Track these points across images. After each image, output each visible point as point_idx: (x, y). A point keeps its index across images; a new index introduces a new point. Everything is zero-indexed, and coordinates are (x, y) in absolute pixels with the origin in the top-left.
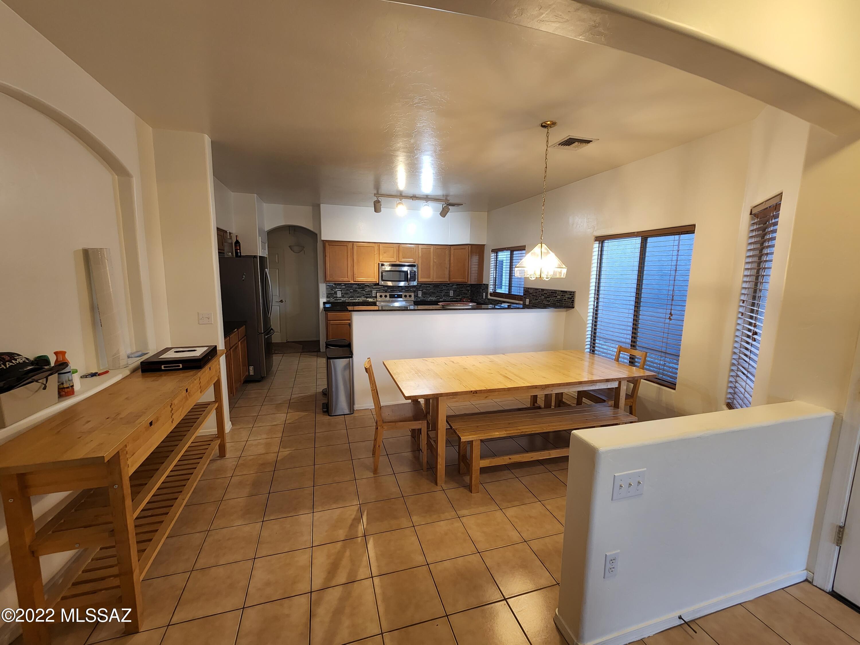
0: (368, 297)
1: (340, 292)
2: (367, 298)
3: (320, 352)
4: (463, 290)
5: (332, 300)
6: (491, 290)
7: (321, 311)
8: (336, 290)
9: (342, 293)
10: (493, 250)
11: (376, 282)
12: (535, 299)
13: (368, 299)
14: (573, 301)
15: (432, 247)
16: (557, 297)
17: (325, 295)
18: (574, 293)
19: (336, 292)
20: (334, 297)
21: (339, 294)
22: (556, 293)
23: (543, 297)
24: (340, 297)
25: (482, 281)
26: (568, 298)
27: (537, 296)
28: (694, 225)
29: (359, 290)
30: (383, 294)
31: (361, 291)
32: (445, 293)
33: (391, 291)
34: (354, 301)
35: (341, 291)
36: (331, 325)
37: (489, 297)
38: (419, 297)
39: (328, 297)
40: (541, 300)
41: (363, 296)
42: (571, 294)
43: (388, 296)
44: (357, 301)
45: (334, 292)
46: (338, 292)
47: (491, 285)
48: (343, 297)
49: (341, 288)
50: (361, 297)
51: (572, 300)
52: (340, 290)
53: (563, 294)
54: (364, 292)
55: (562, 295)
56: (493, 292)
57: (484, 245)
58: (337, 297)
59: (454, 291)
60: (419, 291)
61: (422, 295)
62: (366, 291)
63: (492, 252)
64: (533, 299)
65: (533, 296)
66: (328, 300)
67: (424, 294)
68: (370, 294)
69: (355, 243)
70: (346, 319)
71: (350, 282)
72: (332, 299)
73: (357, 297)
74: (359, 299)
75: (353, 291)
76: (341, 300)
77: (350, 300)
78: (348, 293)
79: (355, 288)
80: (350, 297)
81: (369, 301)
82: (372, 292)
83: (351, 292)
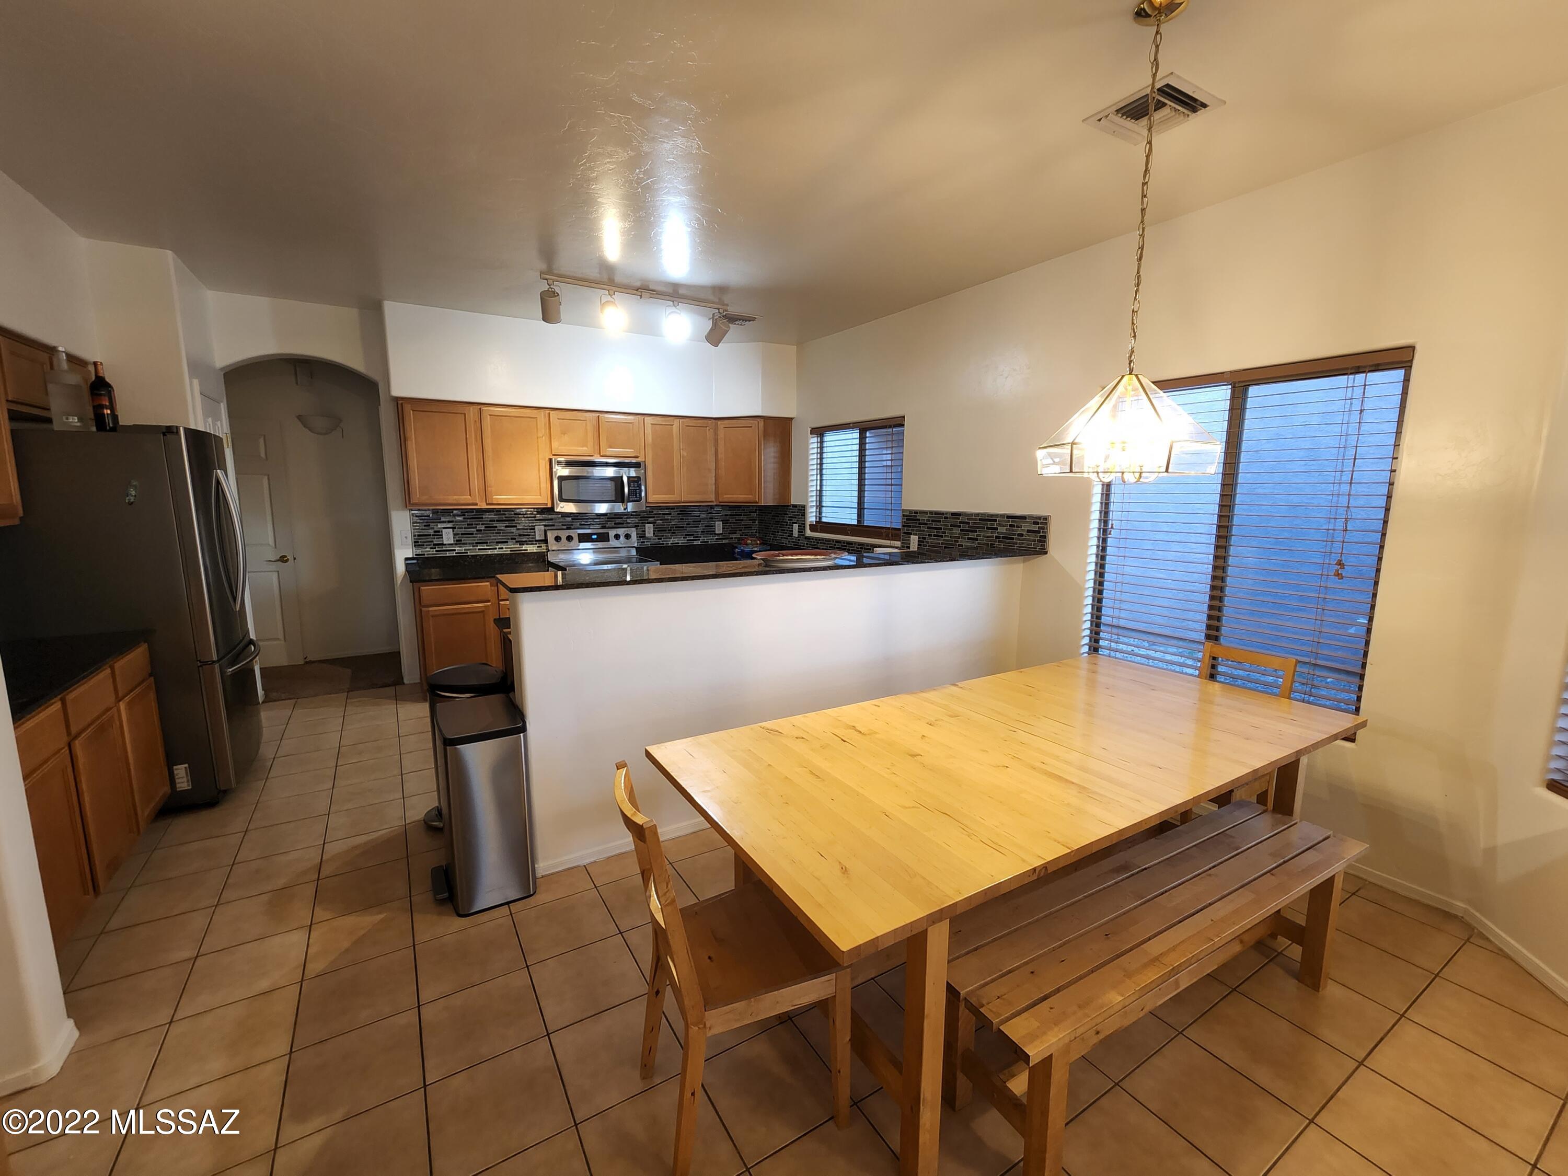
0: (526, 541)
1: (451, 530)
2: (522, 543)
3: (404, 684)
4: (742, 520)
5: (428, 551)
6: (811, 518)
7: (399, 582)
8: (440, 526)
9: (454, 535)
10: (813, 429)
11: (547, 504)
12: (934, 536)
13: (524, 547)
14: (1045, 537)
15: (676, 421)
16: (997, 529)
17: (410, 541)
18: (1046, 519)
19: (439, 532)
20: (434, 545)
21: (448, 537)
22: (995, 521)
23: (956, 531)
24: (452, 544)
25: (789, 500)
26: (1028, 531)
27: (941, 529)
28: (1412, 348)
29: (501, 526)
30: (564, 534)
31: (506, 527)
32: (705, 526)
33: (581, 524)
34: (489, 552)
35: (453, 528)
36: (433, 616)
37: (809, 533)
38: (649, 539)
39: (416, 544)
40: (951, 537)
41: (512, 539)
42: (1038, 523)
43: (576, 538)
44: (496, 552)
45: (435, 532)
46: (444, 530)
47: (812, 507)
48: (458, 542)
49: (452, 522)
50: (507, 542)
51: (1041, 537)
52: (450, 525)
53: (1012, 522)
54: (513, 530)
55: (1011, 526)
56: (816, 521)
57: (792, 419)
58: (443, 544)
59: (725, 522)
60: (648, 523)
61: (654, 534)
62: (519, 526)
63: (811, 434)
64: (929, 535)
65: (928, 528)
66: (419, 551)
67: (658, 530)
68: (529, 535)
69: (484, 408)
70: (472, 599)
71: (476, 504)
72: (427, 549)
73: (497, 542)
74: (502, 548)
75: (485, 527)
76: (455, 550)
77: (479, 549)
78: (472, 534)
79: (490, 521)
80: (476, 543)
81: (528, 551)
82: (534, 529)
83: (481, 530)
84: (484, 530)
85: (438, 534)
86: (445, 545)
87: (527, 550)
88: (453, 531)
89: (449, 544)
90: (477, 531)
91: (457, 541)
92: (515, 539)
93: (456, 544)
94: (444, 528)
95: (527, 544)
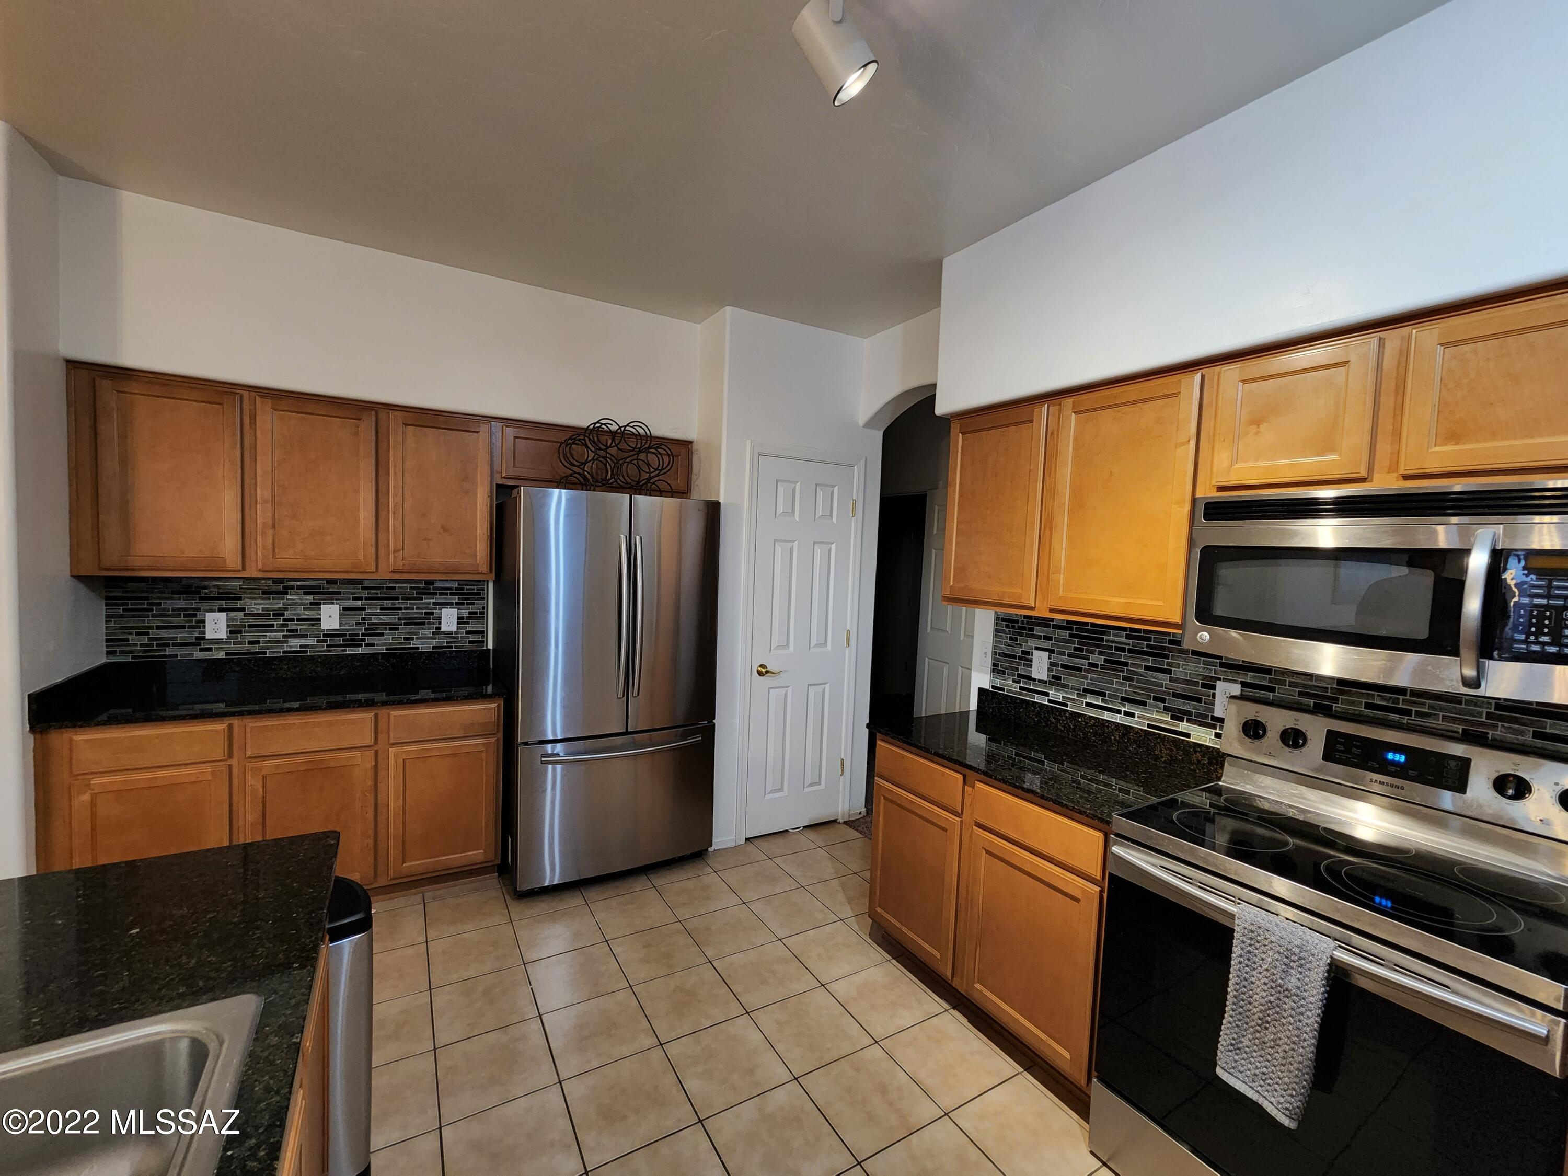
0: (1189, 713)
1: (1047, 654)
2: (1178, 716)
5: (1011, 686)
8: (1031, 643)
9: (1051, 664)
13: (1183, 726)
17: (989, 659)
19: (1028, 653)
20: (1019, 676)
21: (1040, 666)
24: (1044, 682)
31: (1147, 668)
33: (1368, 706)
34: (1106, 716)
35: (1051, 651)
39: (996, 669)
41: (1157, 699)
44: (1118, 719)
45: (1022, 652)
46: (1036, 653)
48: (1055, 681)
49: (1050, 638)
50: (1145, 704)
52: (1048, 644)
54: (1164, 679)
58: (1030, 678)
62: (1178, 673)
66: (998, 683)
68: (1199, 700)
72: (1009, 682)
73: (1123, 699)
74: (1132, 715)
75: (1105, 660)
76: (1047, 694)
77: (1088, 704)
78: (1080, 670)
79: (1117, 649)
80: (1085, 690)
81: (1191, 740)
82: (1214, 687)
83: (1096, 666)
84: (1103, 667)
85: (1026, 658)
86: (1035, 680)
87: (1188, 735)
88: (1049, 658)
89: (1040, 681)
90: (1090, 665)
91: (1054, 677)
92: (1163, 700)
93: (1051, 683)
94: (1037, 648)
95: (1189, 721)
